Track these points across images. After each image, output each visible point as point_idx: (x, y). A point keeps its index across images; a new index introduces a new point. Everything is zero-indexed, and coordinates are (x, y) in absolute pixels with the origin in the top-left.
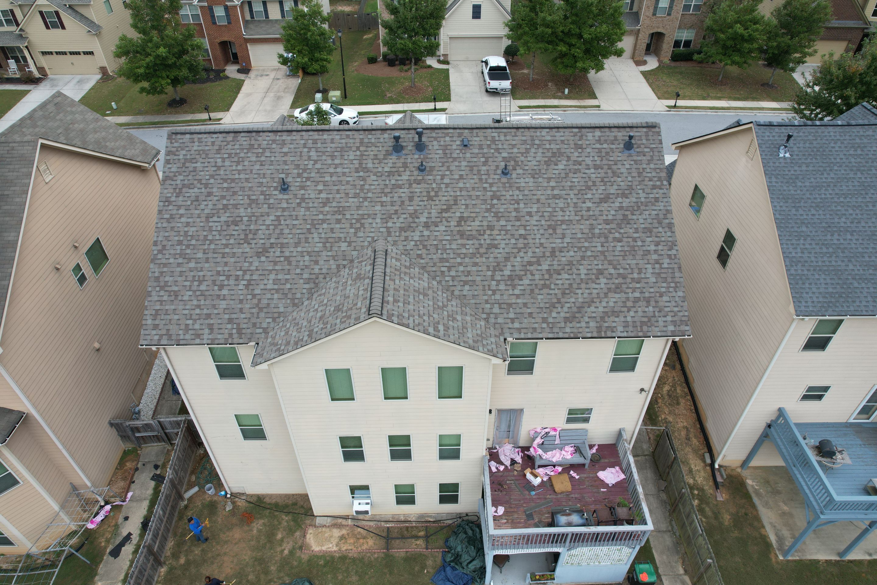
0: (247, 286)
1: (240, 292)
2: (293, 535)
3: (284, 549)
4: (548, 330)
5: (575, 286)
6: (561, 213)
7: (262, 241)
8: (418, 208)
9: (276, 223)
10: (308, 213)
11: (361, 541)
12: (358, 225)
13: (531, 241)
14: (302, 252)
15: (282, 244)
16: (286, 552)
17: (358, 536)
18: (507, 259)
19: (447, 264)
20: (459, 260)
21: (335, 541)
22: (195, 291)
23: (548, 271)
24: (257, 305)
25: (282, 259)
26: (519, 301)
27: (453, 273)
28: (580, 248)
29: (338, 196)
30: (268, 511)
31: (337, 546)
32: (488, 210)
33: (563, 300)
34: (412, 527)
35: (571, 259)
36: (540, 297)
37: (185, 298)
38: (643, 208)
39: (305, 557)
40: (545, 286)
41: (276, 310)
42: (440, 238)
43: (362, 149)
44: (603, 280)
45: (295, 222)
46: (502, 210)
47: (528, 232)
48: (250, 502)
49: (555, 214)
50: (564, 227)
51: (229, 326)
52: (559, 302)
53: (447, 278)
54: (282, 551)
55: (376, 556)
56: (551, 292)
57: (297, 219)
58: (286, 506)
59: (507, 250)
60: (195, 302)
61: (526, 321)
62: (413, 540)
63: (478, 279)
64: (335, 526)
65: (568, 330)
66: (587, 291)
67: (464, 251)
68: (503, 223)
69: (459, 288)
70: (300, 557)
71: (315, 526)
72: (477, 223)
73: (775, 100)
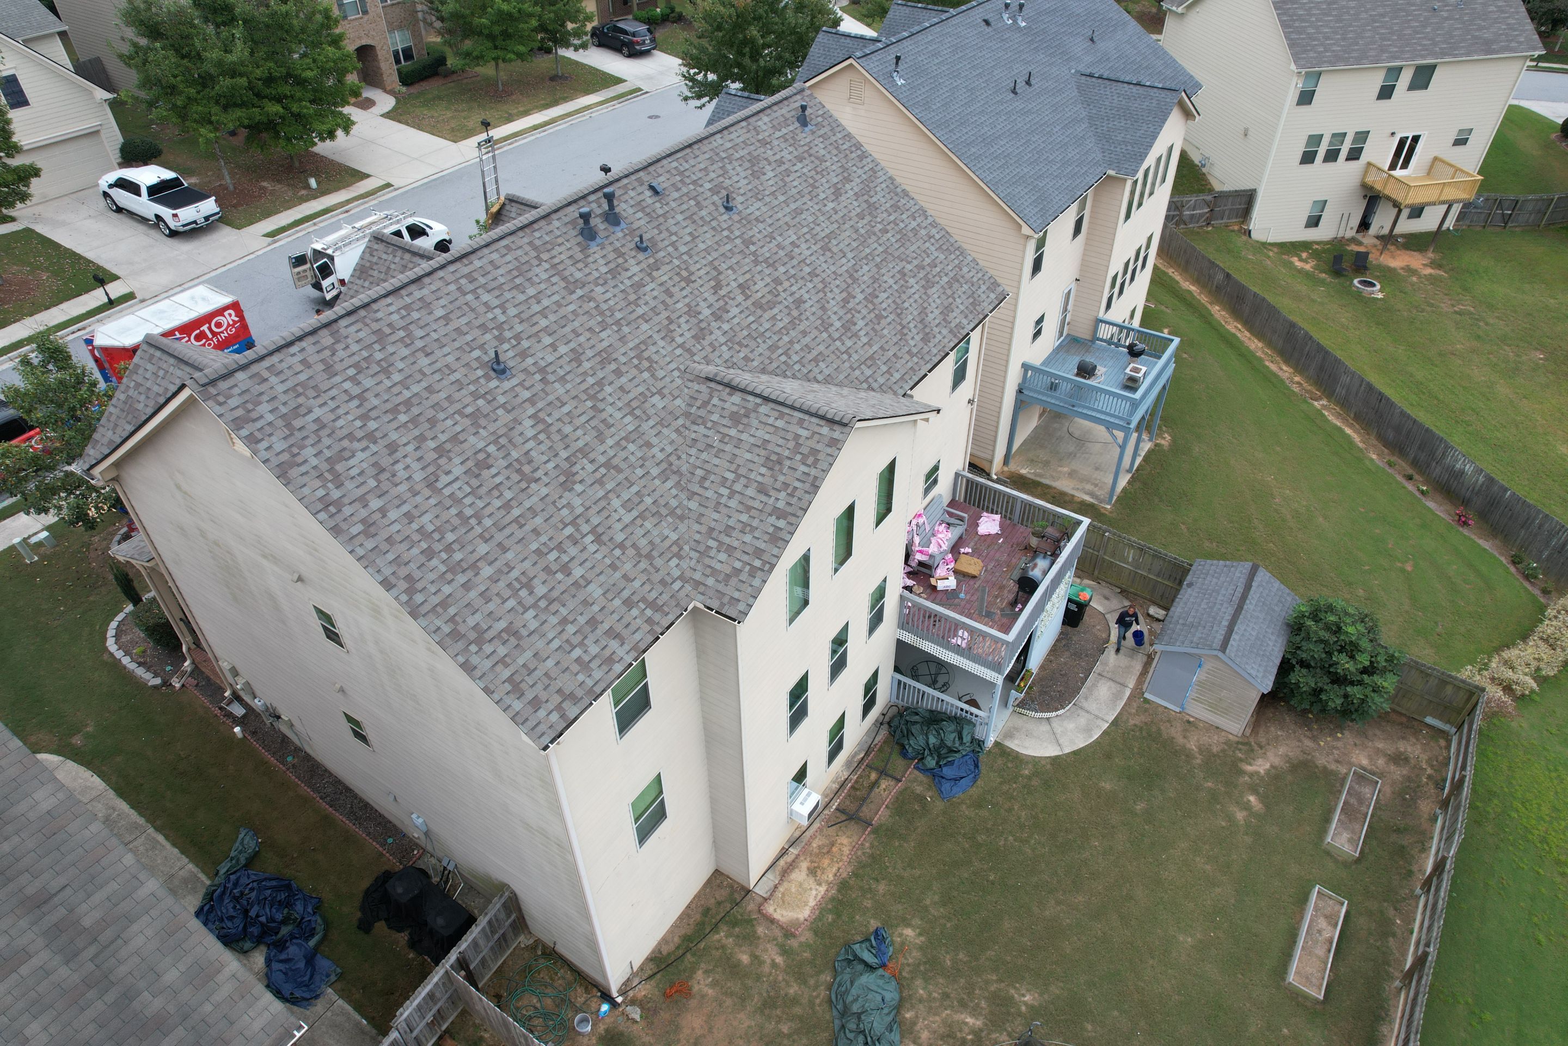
0: (598, 540)
1: (599, 556)
2: (759, 938)
3: (773, 960)
4: (922, 362)
5: (898, 301)
6: (818, 229)
7: (551, 465)
8: (687, 300)
9: (541, 427)
10: (569, 386)
11: (835, 849)
12: (646, 364)
13: (824, 275)
14: (618, 443)
15: (580, 450)
16: (779, 960)
17: (825, 851)
18: (823, 308)
19: (780, 351)
20: (786, 339)
21: (810, 883)
22: (535, 605)
23: (865, 298)
24: (639, 554)
25: (603, 470)
26: (875, 348)
27: (795, 358)
28: (866, 257)
29: (582, 339)
30: (688, 955)
31: (820, 884)
32: (756, 262)
33: (904, 322)
34: (856, 782)
35: (871, 274)
36: (885, 332)
37: (533, 625)
38: (872, 185)
39: (806, 936)
40: (879, 317)
41: (667, 543)
42: (745, 324)
43: (545, 256)
44: (912, 281)
45: (566, 409)
46: (768, 255)
47: (812, 267)
48: (650, 977)
49: (814, 232)
50: (834, 242)
51: (635, 612)
52: (904, 327)
53: (797, 367)
54: (774, 965)
55: (867, 845)
56: (889, 320)
57: (564, 404)
58: (700, 925)
59: (815, 299)
60: (554, 620)
61: (898, 366)
62: (876, 790)
63: (821, 348)
64: (785, 873)
65: (935, 351)
66: (912, 300)
67: (781, 325)
68: (782, 269)
69: (816, 370)
70: (801, 944)
71: (766, 899)
72: (761, 284)
73: (587, 92)
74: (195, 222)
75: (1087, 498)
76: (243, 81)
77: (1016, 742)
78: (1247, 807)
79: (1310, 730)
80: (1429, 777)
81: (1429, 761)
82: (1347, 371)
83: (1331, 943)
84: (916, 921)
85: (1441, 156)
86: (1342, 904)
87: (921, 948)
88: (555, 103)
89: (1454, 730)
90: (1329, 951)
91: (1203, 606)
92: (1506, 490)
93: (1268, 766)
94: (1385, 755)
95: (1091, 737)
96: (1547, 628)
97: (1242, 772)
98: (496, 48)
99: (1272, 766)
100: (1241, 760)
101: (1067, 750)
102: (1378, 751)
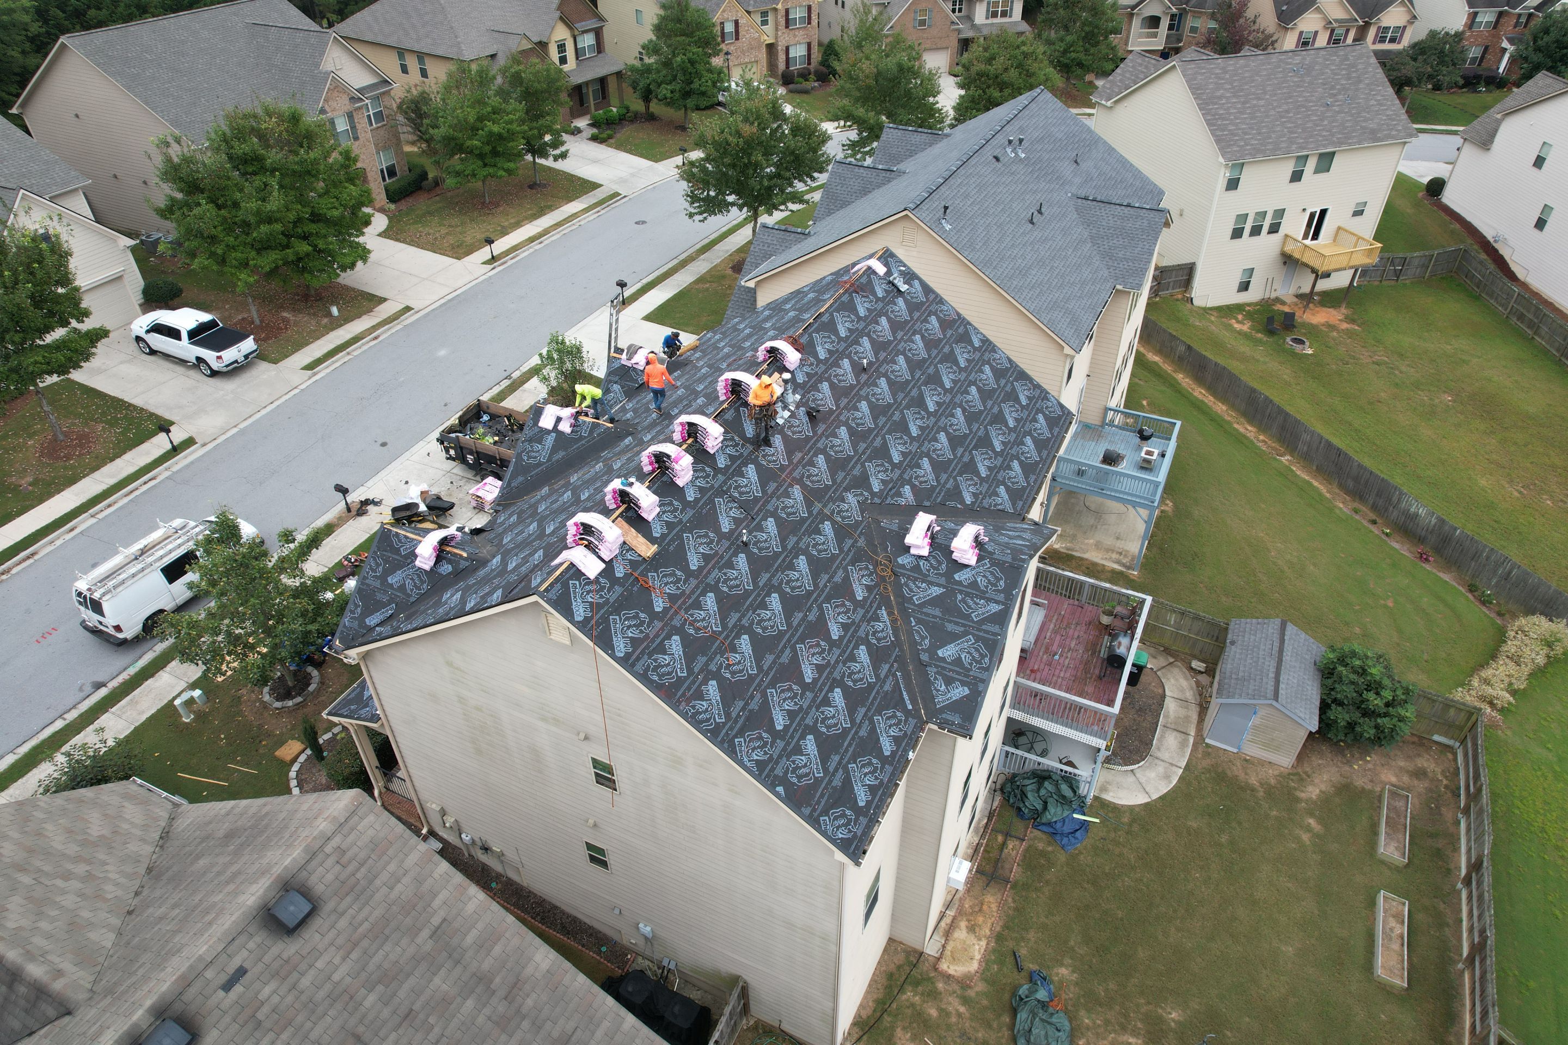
2: (941, 993)
3: (957, 1010)
11: (985, 907)
16: (962, 1009)
17: (977, 909)
21: (971, 939)
30: (885, 1016)
31: (980, 939)
34: (987, 845)
39: (980, 987)
48: (859, 1040)
54: (959, 1015)
55: (1010, 900)
58: (888, 988)
62: (1006, 851)
64: (948, 934)
70: (977, 993)
71: (939, 959)
73: (570, 199)
74: (236, 362)
75: (1116, 566)
76: (278, 227)
77: (1111, 794)
78: (1308, 829)
79: (1344, 756)
80: (1446, 787)
81: (1443, 772)
82: (1306, 430)
83: (1403, 939)
84: (1068, 961)
85: (1343, 226)
86: (1404, 904)
87: (1077, 984)
88: (541, 213)
89: (1458, 744)
90: (1403, 945)
91: (1249, 661)
92: (1456, 529)
93: (1317, 791)
94: (1408, 772)
95: (1170, 782)
96: (1511, 646)
97: (1298, 800)
98: (485, 165)
99: (1321, 791)
100: (1295, 789)
101: (1155, 796)
102: (1401, 768)
